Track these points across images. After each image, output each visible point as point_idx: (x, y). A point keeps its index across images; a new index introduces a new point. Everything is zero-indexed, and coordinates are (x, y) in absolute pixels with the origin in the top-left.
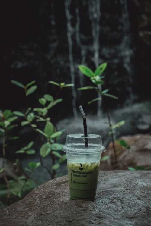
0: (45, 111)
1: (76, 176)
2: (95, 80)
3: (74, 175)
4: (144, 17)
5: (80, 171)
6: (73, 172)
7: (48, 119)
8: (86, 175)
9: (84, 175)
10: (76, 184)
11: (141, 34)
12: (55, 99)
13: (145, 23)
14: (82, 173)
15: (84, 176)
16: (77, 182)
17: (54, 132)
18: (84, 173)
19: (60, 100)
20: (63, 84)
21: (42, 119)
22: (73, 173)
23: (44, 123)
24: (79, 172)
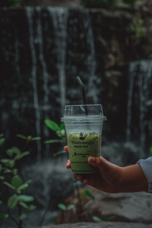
0: (12, 163)
1: (77, 147)
2: (60, 133)
3: (75, 146)
4: (111, 57)
5: (81, 141)
6: (73, 143)
7: (15, 171)
8: (87, 145)
9: (85, 145)
10: (77, 156)
11: (108, 74)
12: (22, 152)
13: (112, 63)
14: (83, 144)
15: (85, 147)
16: (78, 154)
17: (21, 185)
18: (85, 143)
19: (27, 153)
20: (29, 138)
21: (8, 171)
22: (73, 145)
23: (12, 175)
24: (80, 143)
